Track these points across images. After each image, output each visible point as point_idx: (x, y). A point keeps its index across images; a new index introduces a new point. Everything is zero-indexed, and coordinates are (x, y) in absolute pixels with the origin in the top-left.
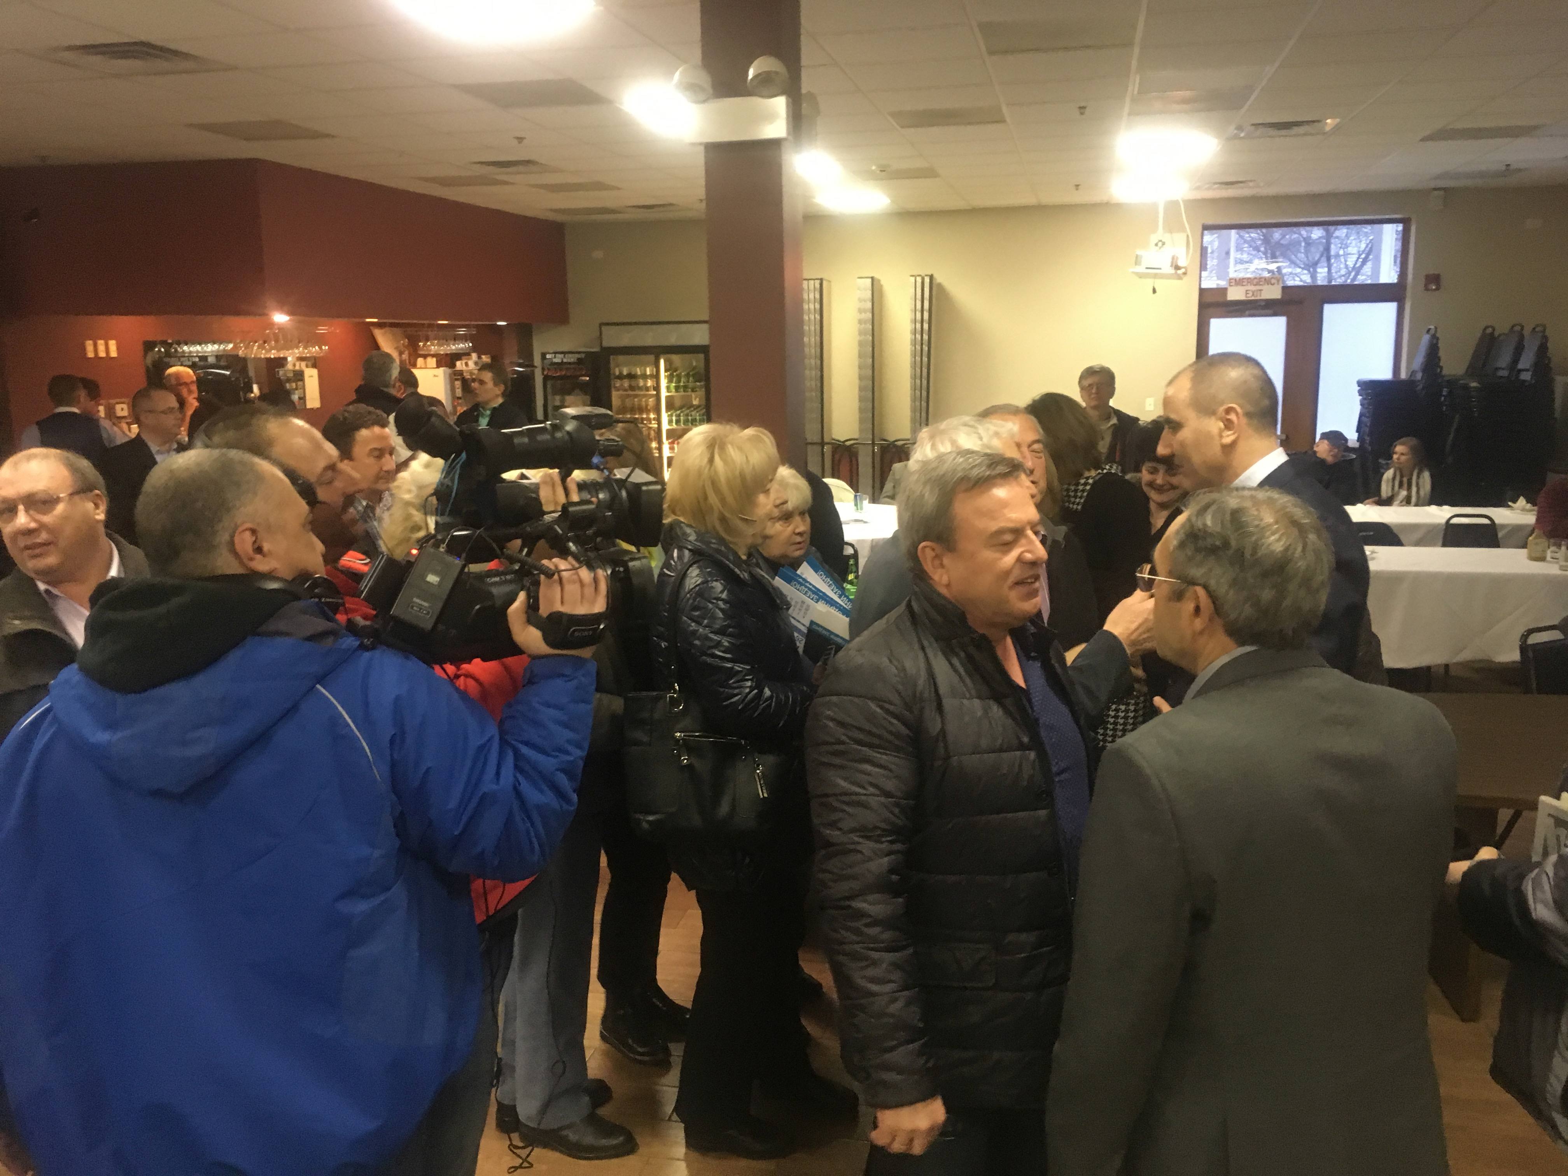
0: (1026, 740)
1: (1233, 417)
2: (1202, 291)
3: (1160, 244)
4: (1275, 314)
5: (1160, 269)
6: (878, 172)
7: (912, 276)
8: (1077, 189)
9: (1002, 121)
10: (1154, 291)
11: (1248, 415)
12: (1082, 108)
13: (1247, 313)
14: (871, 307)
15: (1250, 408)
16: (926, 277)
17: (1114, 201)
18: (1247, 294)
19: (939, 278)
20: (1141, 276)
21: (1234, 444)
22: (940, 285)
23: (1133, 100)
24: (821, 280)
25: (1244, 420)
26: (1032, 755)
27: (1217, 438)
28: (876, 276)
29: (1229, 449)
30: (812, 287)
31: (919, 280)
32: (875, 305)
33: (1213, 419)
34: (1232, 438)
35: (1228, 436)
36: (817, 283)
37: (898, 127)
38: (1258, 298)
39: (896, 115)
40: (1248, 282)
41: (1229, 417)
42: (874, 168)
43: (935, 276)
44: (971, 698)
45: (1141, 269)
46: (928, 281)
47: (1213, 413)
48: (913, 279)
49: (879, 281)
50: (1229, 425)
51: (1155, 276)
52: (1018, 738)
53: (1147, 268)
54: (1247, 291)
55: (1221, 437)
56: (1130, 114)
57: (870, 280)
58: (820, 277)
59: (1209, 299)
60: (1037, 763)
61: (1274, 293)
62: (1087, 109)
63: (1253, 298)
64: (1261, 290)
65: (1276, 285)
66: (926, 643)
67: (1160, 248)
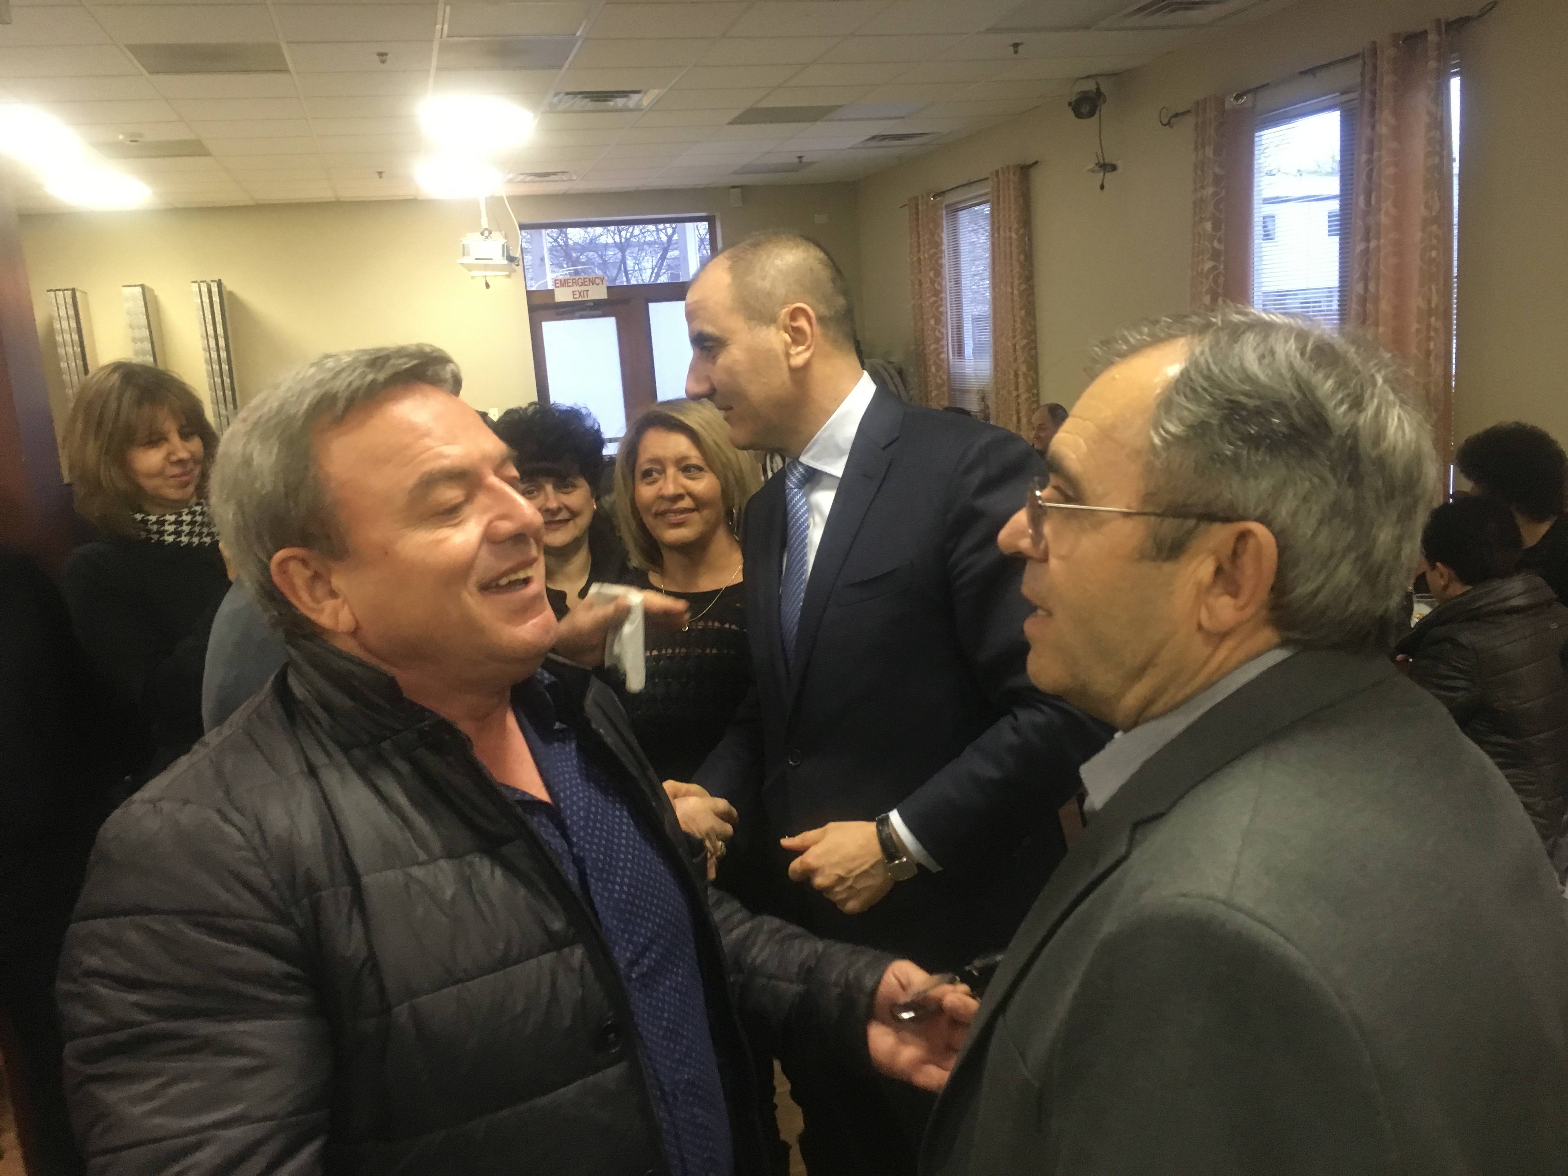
0: (557, 925)
1: (802, 323)
2: (529, 294)
3: (486, 233)
4: (604, 315)
5: (491, 259)
6: (128, 143)
7: (193, 282)
8: (381, 177)
9: (287, 71)
10: (488, 286)
11: (821, 319)
12: (382, 55)
13: (577, 314)
14: (146, 323)
15: (824, 310)
16: (212, 284)
17: (420, 198)
18: (574, 295)
19: (230, 285)
20: (469, 267)
21: (807, 365)
22: (231, 293)
23: (443, 48)
24: (73, 291)
25: (817, 329)
26: (578, 954)
27: (782, 358)
28: (148, 284)
29: (800, 374)
30: (61, 301)
31: (204, 289)
32: (151, 319)
33: (773, 329)
34: (807, 355)
35: (798, 354)
36: (69, 294)
37: (145, 72)
38: (586, 299)
39: (137, 50)
40: (573, 283)
41: (795, 324)
42: (121, 137)
43: (224, 282)
44: (433, 859)
45: (469, 260)
46: (216, 289)
47: (770, 320)
48: (195, 287)
49: (152, 291)
50: (797, 336)
51: (486, 267)
52: (542, 923)
53: (476, 259)
54: (573, 292)
55: (788, 355)
56: (439, 69)
57: (139, 289)
58: (71, 287)
59: (537, 301)
60: (588, 968)
61: (599, 293)
62: (389, 55)
63: (580, 299)
64: (587, 291)
65: (600, 285)
66: (318, 758)
67: (487, 237)
